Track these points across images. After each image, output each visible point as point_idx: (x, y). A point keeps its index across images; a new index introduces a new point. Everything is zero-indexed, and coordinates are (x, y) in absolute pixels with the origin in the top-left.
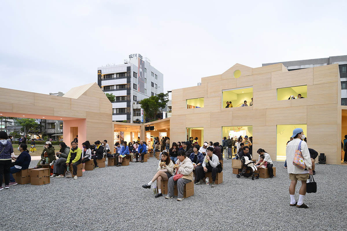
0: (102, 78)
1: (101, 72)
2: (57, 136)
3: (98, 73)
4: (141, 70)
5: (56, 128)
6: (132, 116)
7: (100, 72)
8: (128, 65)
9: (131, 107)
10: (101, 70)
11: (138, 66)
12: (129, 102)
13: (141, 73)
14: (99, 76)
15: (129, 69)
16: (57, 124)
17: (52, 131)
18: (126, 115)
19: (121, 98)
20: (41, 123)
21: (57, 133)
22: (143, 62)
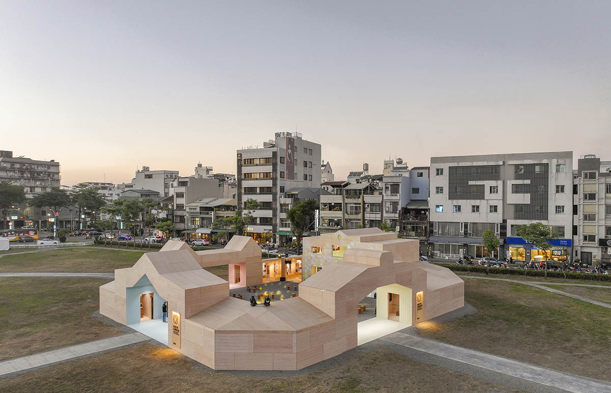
0: (243, 162)
1: (241, 156)
2: (187, 234)
3: (238, 156)
4: (290, 151)
5: (186, 223)
6: (278, 211)
7: (239, 155)
8: (275, 149)
9: (278, 201)
10: (241, 154)
11: (285, 148)
12: (275, 196)
13: (290, 155)
14: (239, 161)
15: (275, 154)
16: (187, 217)
17: (181, 226)
18: (272, 211)
19: (265, 189)
20: (167, 215)
21: (188, 230)
22: (292, 140)
